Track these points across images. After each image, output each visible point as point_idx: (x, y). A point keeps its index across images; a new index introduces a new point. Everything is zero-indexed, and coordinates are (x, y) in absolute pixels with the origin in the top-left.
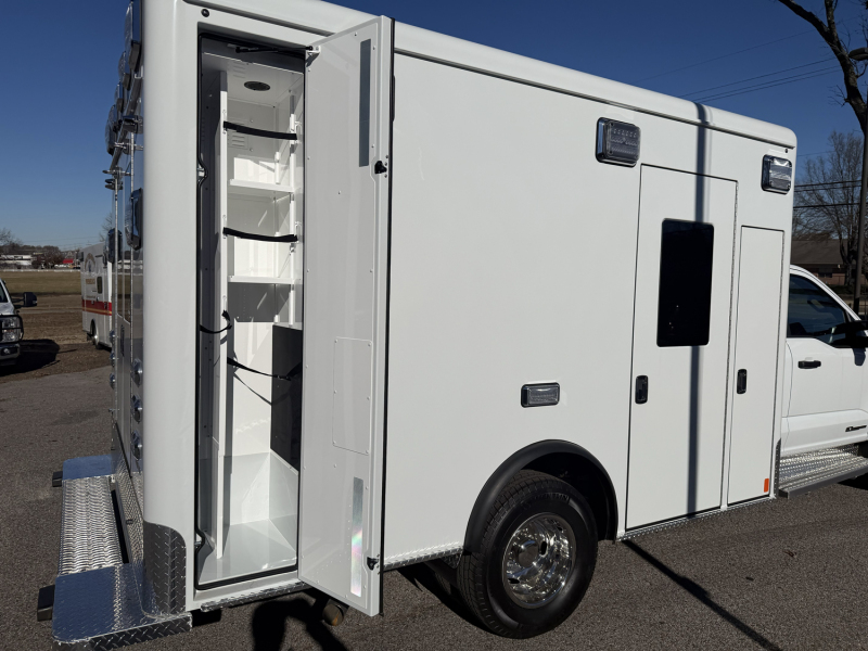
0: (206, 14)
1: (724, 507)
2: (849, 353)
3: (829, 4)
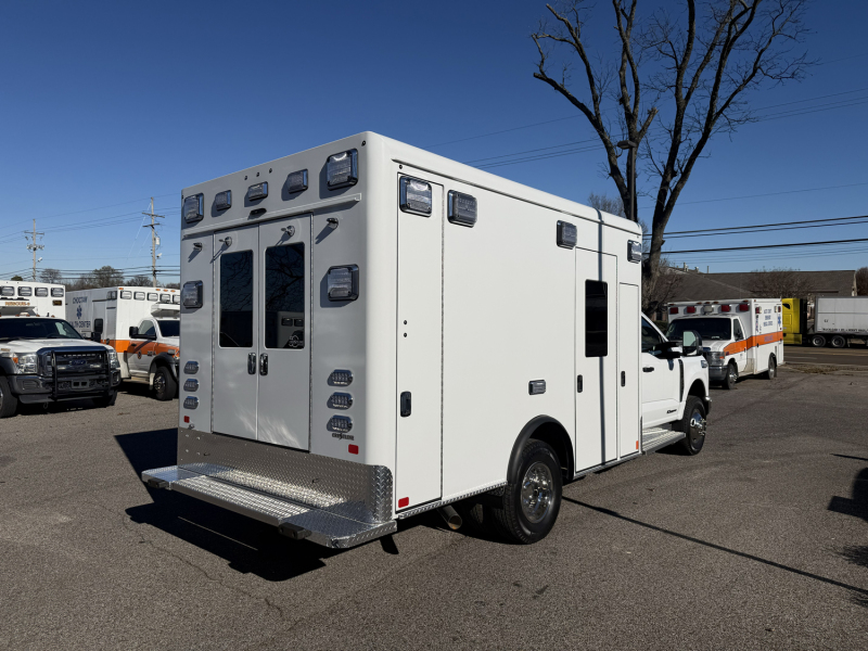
0: (401, 167)
1: (619, 459)
3: (595, 100)
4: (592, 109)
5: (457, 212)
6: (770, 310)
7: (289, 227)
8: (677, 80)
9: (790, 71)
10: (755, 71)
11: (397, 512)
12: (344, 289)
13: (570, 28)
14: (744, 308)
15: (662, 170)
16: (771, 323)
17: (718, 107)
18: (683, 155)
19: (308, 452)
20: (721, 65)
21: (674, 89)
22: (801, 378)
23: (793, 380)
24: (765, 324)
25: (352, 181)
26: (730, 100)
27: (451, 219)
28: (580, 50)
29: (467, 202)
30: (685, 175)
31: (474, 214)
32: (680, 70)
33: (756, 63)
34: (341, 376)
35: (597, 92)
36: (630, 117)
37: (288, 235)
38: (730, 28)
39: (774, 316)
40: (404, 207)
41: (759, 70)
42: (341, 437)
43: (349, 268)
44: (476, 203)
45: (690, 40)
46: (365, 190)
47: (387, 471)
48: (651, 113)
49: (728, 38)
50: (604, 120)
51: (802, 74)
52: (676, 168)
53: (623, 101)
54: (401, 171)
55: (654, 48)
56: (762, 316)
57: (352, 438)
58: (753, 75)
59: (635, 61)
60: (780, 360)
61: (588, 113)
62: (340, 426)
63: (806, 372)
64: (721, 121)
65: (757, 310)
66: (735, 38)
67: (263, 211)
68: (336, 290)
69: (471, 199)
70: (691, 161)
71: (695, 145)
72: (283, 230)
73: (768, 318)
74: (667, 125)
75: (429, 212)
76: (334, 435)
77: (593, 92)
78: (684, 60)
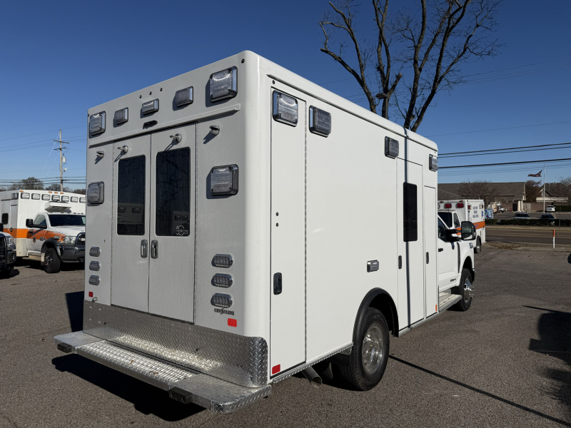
0: (274, 83)
1: (425, 318)
2: (449, 244)
3: (362, 67)
4: (359, 73)
5: (316, 124)
6: (477, 208)
7: (177, 135)
8: (415, 55)
9: (487, 50)
10: (465, 50)
11: (271, 378)
12: (225, 186)
13: (345, 18)
14: (460, 206)
15: (405, 115)
16: (477, 216)
17: (441, 74)
18: (419, 104)
19: (192, 324)
20: (443, 45)
21: (413, 61)
22: (497, 252)
23: (492, 254)
24: (474, 217)
25: (233, 94)
26: (449, 68)
27: (312, 130)
28: (351, 34)
29: (324, 116)
30: (420, 118)
31: (329, 126)
32: (416, 48)
33: (465, 45)
34: (222, 260)
35: (362, 62)
36: (385, 80)
37: (176, 141)
38: (449, 20)
39: (480, 211)
40: (276, 117)
41: (467, 50)
42: (222, 312)
43: (230, 168)
44: (330, 117)
45: (423, 29)
46: (243, 101)
47: (263, 341)
48: (398, 77)
49: (448, 27)
50: (367, 82)
51: (495, 52)
52: (414, 113)
53: (379, 69)
54: (274, 86)
55: (399, 34)
56: (472, 211)
57: (232, 313)
58: (464, 52)
59: (387, 42)
60: (483, 240)
61: (356, 76)
62: (222, 302)
63: (500, 248)
64: (443, 82)
65: (469, 207)
66: (453, 27)
67: (154, 123)
68: (219, 186)
69: (327, 114)
70: (424, 109)
71: (427, 98)
72: (171, 137)
73: (475, 212)
74: (408, 85)
75: (296, 122)
76: (217, 311)
77: (360, 61)
78: (419, 42)
